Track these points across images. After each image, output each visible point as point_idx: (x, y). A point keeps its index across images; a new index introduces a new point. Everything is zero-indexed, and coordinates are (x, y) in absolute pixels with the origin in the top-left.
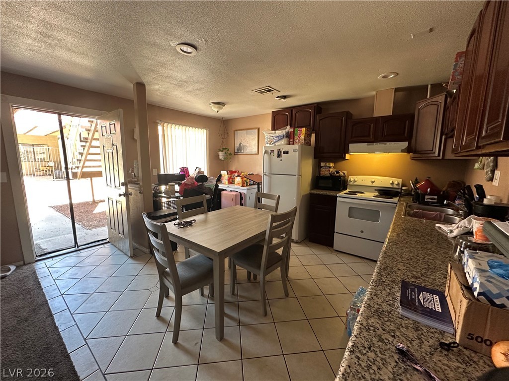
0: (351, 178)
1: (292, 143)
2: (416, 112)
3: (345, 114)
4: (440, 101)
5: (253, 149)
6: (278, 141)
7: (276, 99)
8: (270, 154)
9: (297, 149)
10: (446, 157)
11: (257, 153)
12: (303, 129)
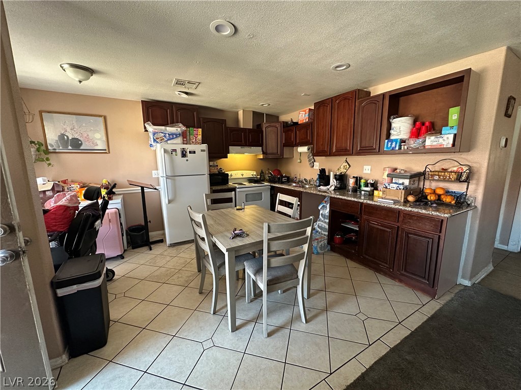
0: (229, 173)
1: (187, 142)
2: (264, 129)
3: (224, 121)
4: (278, 125)
5: (97, 145)
6: (173, 139)
7: (177, 93)
8: (172, 153)
9: (205, 149)
10: (284, 157)
11: (107, 151)
12: (200, 130)
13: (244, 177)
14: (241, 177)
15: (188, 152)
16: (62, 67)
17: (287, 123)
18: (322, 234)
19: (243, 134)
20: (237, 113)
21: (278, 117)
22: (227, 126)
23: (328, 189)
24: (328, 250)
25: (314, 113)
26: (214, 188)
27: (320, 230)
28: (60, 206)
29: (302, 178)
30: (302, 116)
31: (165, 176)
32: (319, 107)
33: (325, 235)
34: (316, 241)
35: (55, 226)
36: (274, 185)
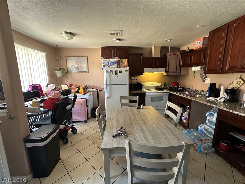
0: (143, 84)
1: (119, 67)
2: (168, 57)
3: (142, 54)
4: (178, 53)
5: (84, 69)
6: (112, 65)
7: (114, 40)
8: (110, 73)
9: (128, 70)
10: (181, 74)
11: (87, 72)
12: (127, 60)
13: (153, 86)
14: (151, 86)
15: (118, 72)
16: (62, 34)
17: (184, 51)
18: (207, 136)
19: (153, 60)
20: (151, 49)
21: (179, 49)
22: (144, 56)
23: (217, 100)
24: (212, 151)
25: (208, 40)
26: (133, 92)
27: (205, 132)
28: (50, 98)
29: (194, 89)
30: (197, 44)
31: (106, 84)
32: (214, 34)
33: (210, 137)
34: (200, 142)
35: (48, 107)
36: (171, 93)
